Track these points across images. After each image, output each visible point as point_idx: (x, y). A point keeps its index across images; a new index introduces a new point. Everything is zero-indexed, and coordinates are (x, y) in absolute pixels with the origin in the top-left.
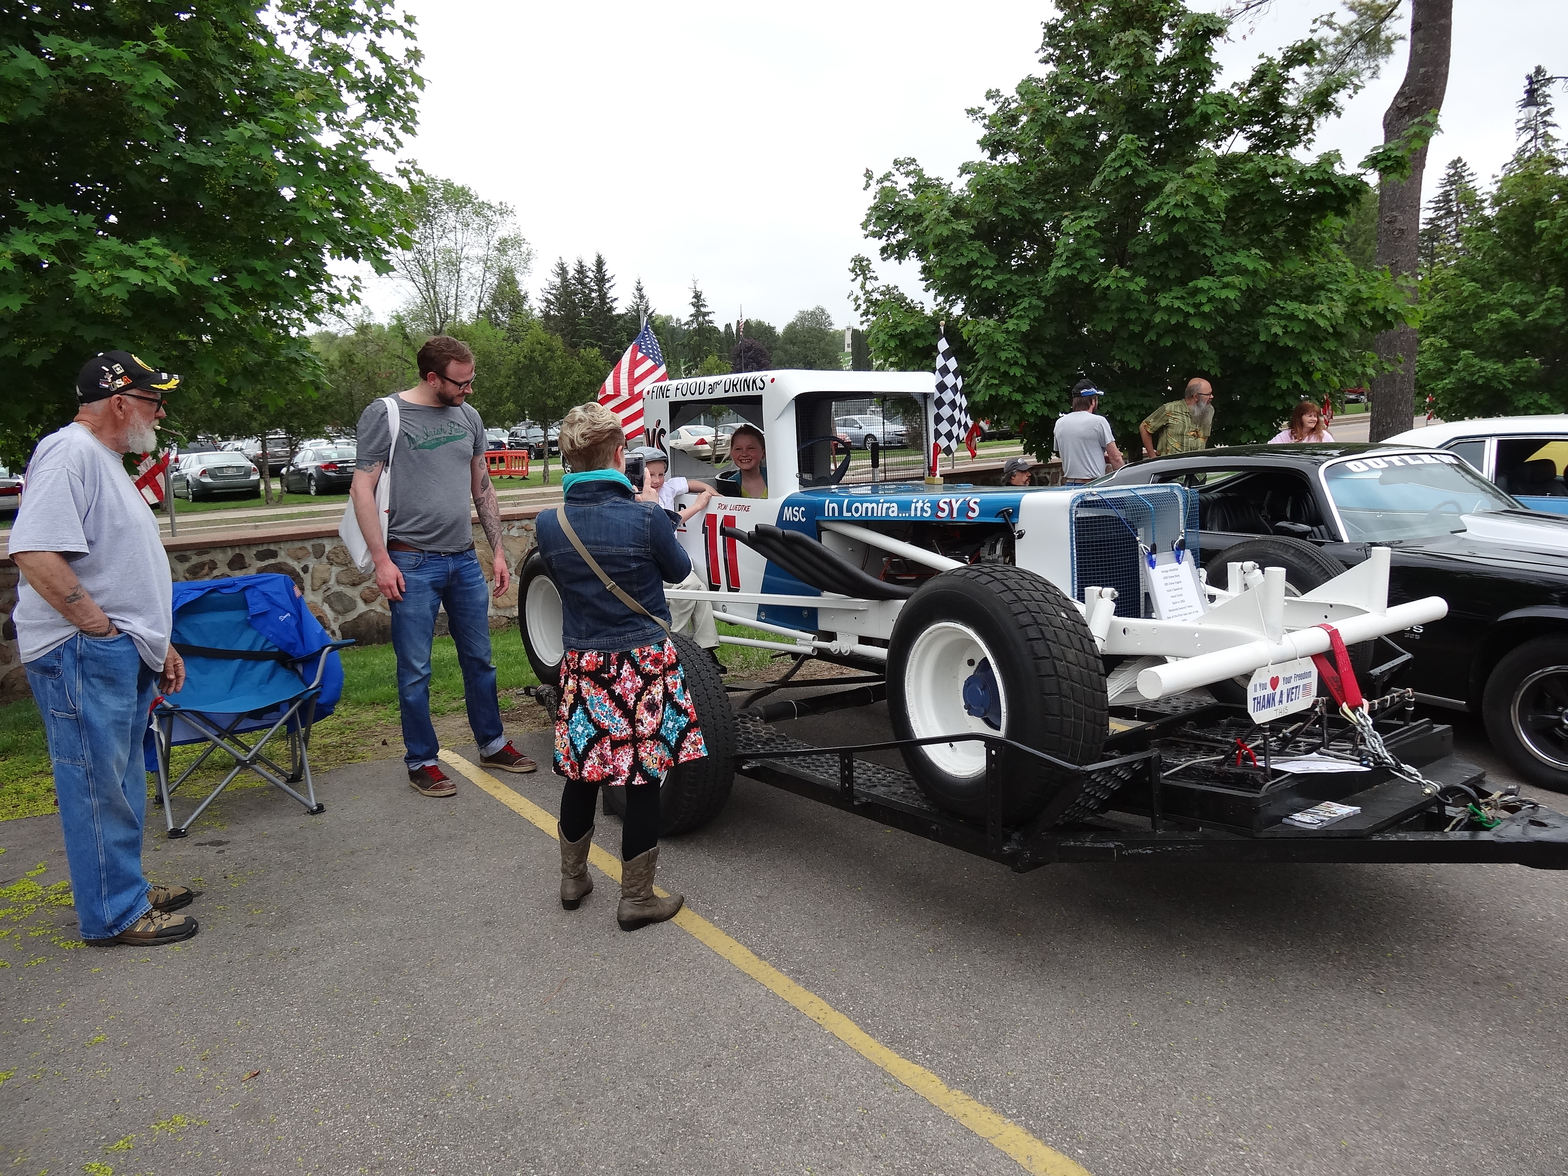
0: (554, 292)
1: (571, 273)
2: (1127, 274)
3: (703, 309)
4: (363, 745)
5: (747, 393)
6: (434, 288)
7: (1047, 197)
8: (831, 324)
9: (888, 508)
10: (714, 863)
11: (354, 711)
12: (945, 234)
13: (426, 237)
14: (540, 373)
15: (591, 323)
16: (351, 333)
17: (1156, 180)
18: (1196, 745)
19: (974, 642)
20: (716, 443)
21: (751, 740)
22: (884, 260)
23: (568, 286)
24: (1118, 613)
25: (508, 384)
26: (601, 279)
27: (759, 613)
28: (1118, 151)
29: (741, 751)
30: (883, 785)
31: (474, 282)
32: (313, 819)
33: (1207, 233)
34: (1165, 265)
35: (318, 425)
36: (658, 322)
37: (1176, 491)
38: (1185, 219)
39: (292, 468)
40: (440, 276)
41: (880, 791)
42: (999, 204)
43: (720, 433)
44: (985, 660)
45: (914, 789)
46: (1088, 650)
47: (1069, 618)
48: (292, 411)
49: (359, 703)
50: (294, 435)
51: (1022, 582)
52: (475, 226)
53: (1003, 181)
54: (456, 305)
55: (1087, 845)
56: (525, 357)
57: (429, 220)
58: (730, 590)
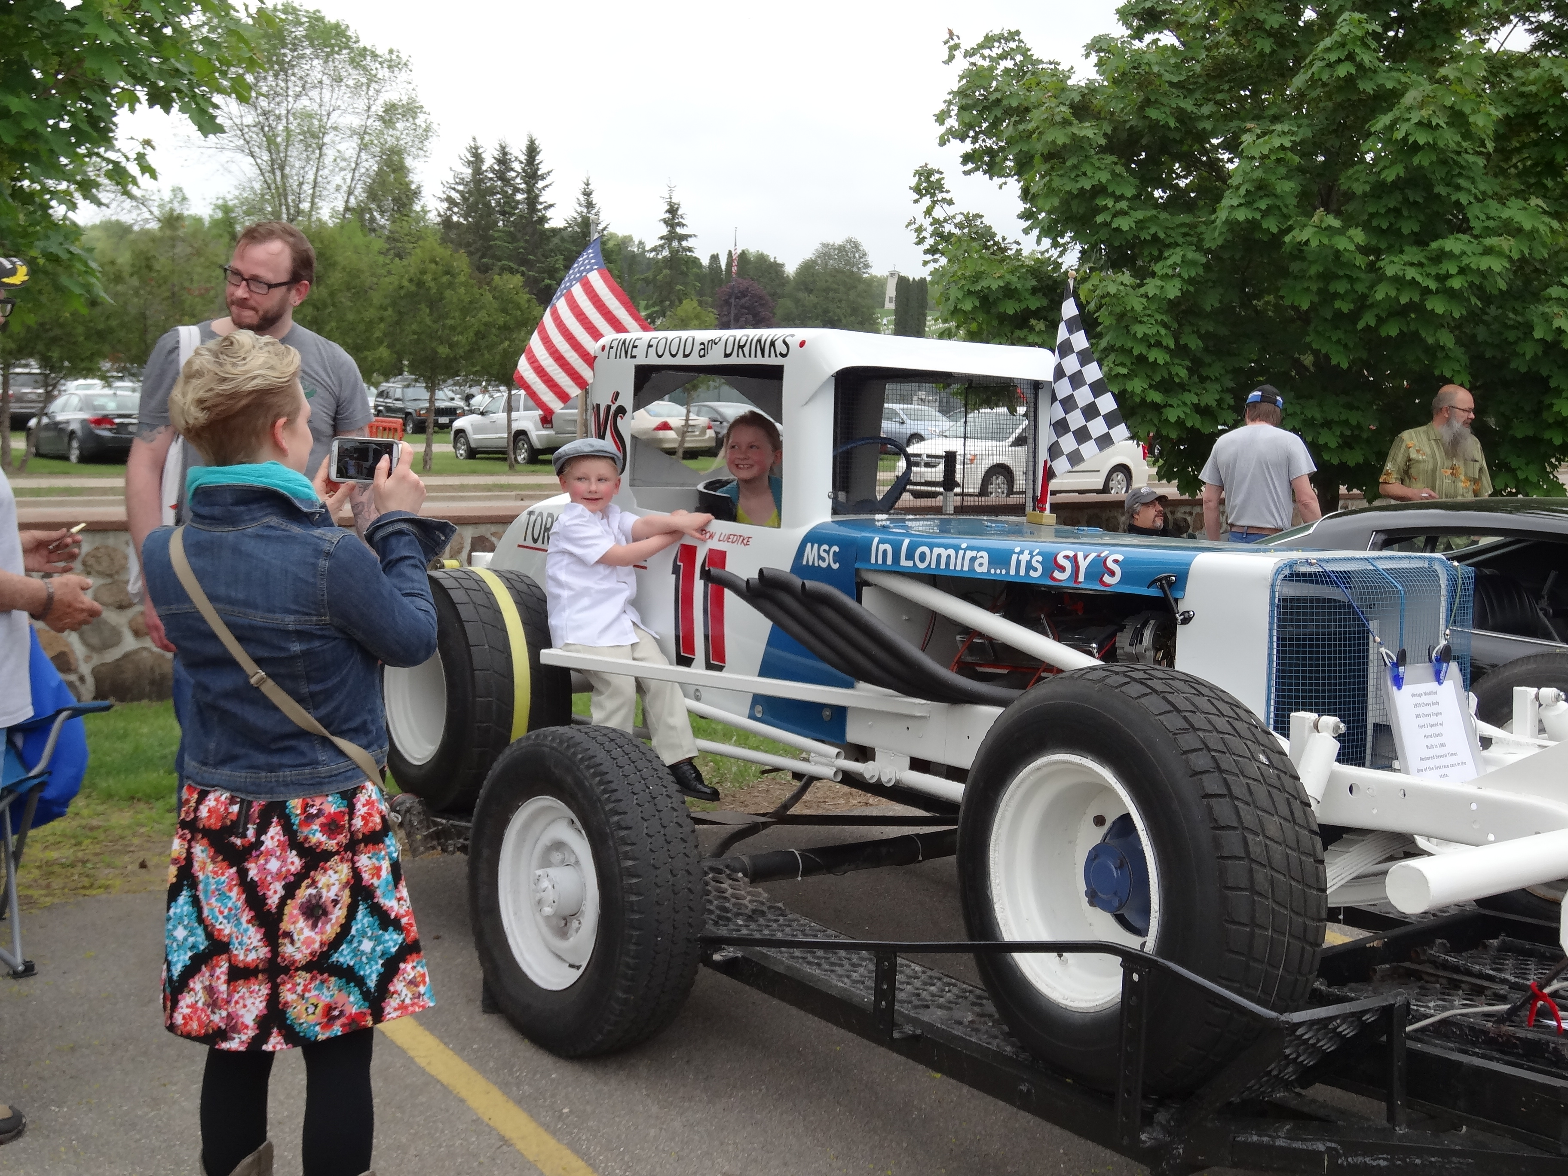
0: (461, 188)
1: (489, 162)
2: (1336, 223)
3: (679, 230)
4: (109, 866)
5: (759, 360)
6: (282, 168)
7: (1219, 97)
8: (867, 266)
9: (973, 559)
10: (654, 1109)
11: (101, 808)
12: (1060, 142)
13: (277, 94)
14: (432, 305)
15: (512, 237)
16: (154, 225)
17: (1389, 85)
18: (1451, 981)
19: (1109, 790)
20: (686, 430)
21: (726, 910)
22: (966, 173)
23: (481, 181)
24: (1343, 757)
25: (382, 319)
26: (532, 175)
27: (753, 707)
28: (1336, 36)
29: (712, 930)
30: (940, 1007)
31: (343, 164)
32: (17, 986)
33: (1464, 170)
34: (1397, 212)
35: (92, 357)
36: (611, 244)
37: (1437, 567)
38: (1432, 147)
39: (45, 420)
40: (293, 152)
41: (934, 1016)
42: (1147, 102)
43: (692, 416)
44: (1127, 817)
45: (990, 1016)
46: (1300, 820)
47: (1271, 765)
48: (51, 334)
49: (109, 796)
50: (52, 369)
51: (1197, 700)
52: (351, 83)
53: (1156, 69)
54: (313, 196)
55: (1280, 1142)
56: (411, 280)
57: (283, 68)
58: (709, 666)
